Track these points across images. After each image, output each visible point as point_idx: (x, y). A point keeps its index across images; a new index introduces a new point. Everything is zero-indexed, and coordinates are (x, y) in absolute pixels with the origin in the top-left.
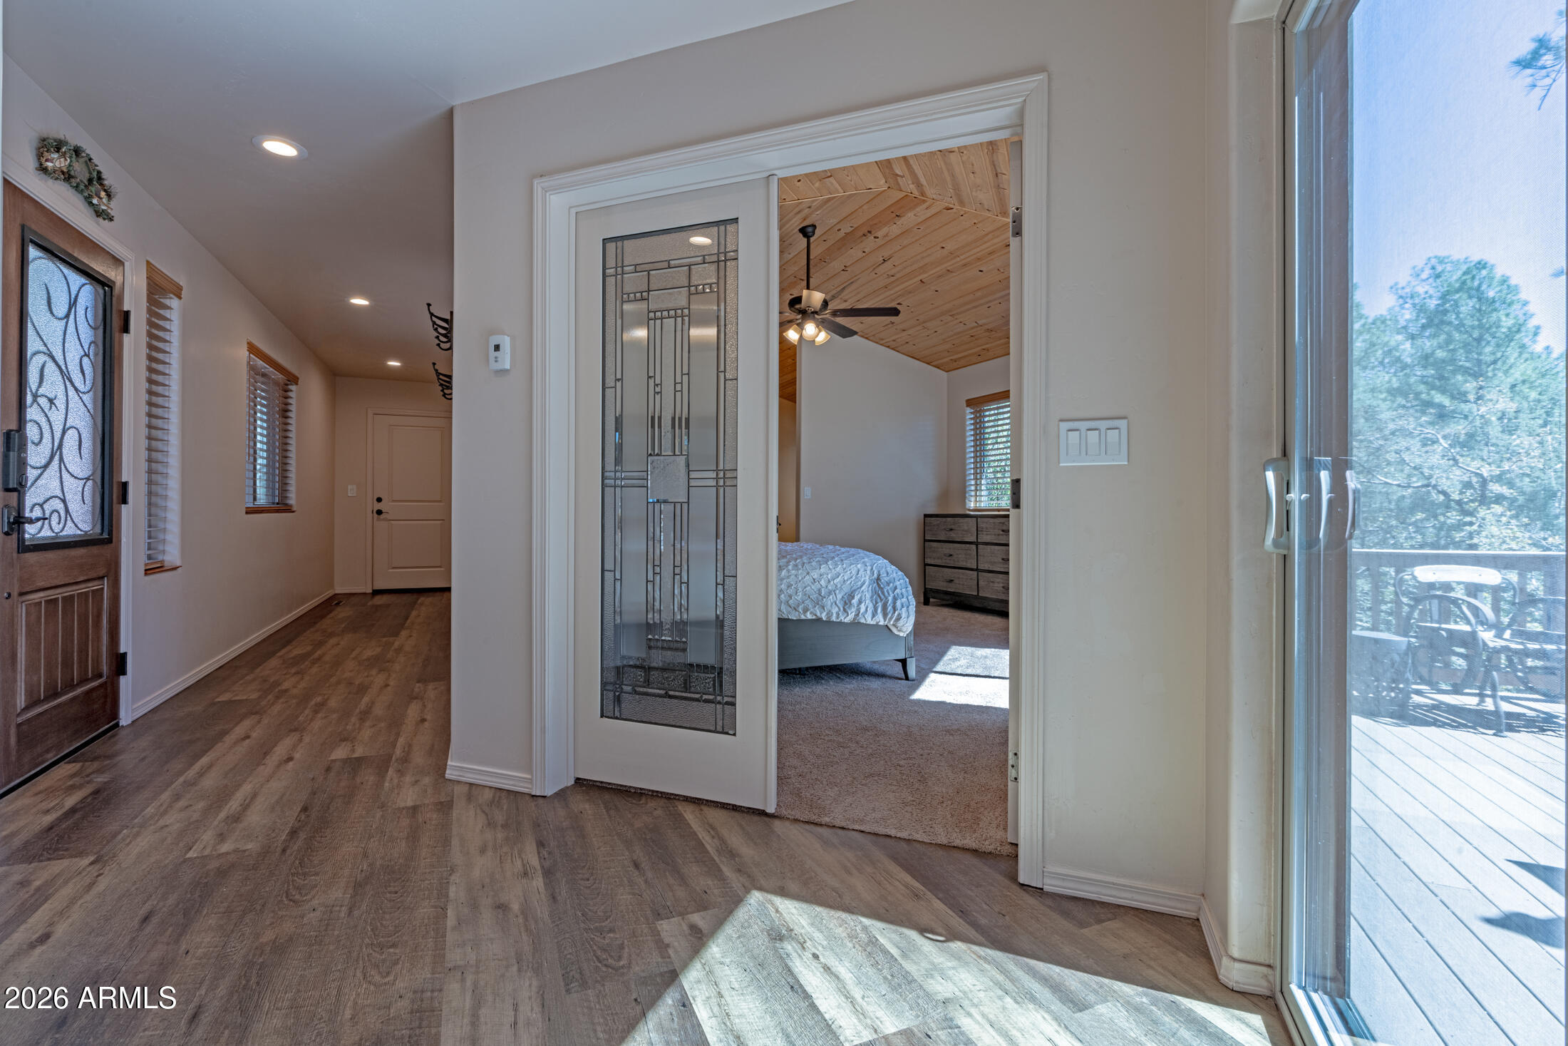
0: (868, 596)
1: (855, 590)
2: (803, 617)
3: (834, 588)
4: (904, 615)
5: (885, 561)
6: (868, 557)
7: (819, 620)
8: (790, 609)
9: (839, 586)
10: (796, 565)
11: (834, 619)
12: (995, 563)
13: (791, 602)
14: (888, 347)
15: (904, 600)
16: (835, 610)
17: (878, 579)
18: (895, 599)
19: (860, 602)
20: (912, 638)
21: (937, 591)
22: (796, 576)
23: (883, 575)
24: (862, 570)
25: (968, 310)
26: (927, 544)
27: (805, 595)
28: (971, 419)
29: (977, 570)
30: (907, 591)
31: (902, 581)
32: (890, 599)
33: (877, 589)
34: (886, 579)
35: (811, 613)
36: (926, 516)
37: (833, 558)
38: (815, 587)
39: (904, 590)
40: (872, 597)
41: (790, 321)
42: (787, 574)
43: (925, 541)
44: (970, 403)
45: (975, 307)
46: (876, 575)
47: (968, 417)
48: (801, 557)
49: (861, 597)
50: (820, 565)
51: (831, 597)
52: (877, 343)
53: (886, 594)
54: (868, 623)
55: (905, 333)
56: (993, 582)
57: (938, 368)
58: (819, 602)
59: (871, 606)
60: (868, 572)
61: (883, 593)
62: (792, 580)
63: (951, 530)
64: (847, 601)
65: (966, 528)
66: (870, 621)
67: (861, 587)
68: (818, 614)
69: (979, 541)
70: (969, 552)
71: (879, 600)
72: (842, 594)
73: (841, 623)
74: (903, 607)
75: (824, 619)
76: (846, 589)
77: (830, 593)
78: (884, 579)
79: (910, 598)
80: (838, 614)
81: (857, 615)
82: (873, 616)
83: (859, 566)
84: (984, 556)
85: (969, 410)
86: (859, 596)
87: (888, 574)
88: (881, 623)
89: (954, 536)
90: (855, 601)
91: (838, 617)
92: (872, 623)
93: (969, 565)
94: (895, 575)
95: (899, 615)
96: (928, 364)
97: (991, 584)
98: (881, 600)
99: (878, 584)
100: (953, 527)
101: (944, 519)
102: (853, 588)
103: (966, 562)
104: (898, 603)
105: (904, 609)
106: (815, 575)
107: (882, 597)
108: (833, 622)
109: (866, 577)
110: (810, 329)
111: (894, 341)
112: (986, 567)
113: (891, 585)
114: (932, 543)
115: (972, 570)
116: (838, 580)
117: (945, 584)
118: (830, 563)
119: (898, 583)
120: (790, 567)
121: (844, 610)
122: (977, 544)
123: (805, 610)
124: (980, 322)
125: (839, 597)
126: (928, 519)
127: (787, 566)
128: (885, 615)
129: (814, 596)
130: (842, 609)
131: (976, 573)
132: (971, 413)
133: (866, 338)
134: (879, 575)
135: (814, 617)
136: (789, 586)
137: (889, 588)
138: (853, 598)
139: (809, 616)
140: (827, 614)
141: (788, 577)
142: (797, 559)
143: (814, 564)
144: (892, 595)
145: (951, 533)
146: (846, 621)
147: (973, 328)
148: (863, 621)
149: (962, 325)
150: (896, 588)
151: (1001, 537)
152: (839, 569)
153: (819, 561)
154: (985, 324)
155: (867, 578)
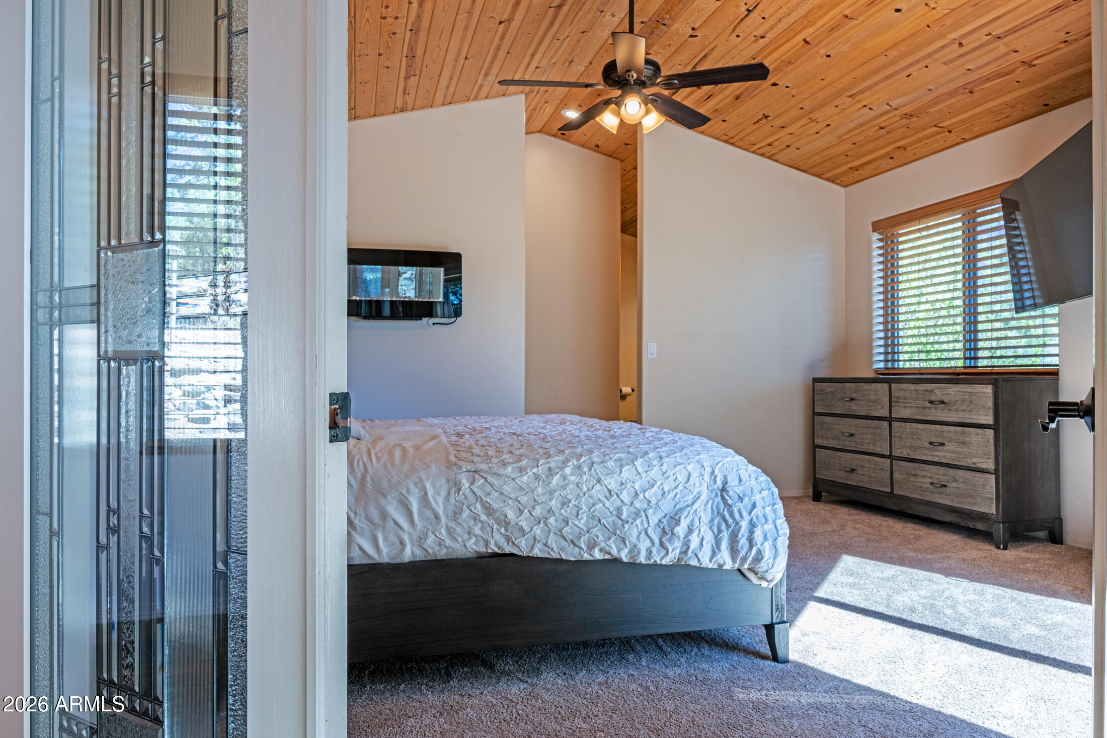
0: (705, 519)
1: (681, 510)
2: (586, 557)
3: (646, 506)
4: (768, 554)
5: (738, 457)
6: (708, 450)
7: (616, 561)
8: (563, 543)
9: (654, 501)
10: (579, 467)
11: (642, 559)
12: (918, 447)
13: (567, 530)
14: (763, 155)
15: (769, 527)
16: (644, 544)
17: (724, 489)
18: (752, 525)
19: (690, 531)
20: (784, 589)
21: (833, 483)
22: (577, 485)
23: (733, 482)
24: (695, 475)
25: (876, 84)
26: (817, 418)
27: (593, 517)
28: (879, 248)
29: (890, 456)
30: (774, 511)
31: (765, 493)
32: (744, 524)
33: (722, 506)
34: (739, 490)
35: (601, 550)
36: (816, 380)
37: (646, 453)
38: (614, 502)
39: (768, 509)
40: (712, 520)
41: (607, 103)
42: (562, 483)
43: (815, 414)
44: (877, 226)
45: (887, 78)
46: (719, 483)
47: (875, 246)
48: (590, 451)
49: (692, 521)
50: (622, 466)
51: (638, 521)
52: (747, 150)
53: (737, 516)
54: (704, 565)
55: (786, 131)
56: (915, 475)
57: (832, 181)
58: (616, 532)
59: (709, 538)
60: (707, 477)
61: (732, 514)
62: (570, 492)
63: (852, 399)
64: (667, 530)
65: (872, 397)
66: (706, 563)
67: (693, 503)
68: (614, 552)
69: (893, 416)
70: (878, 431)
71: (724, 527)
72: (660, 515)
73: (655, 566)
74: (765, 539)
75: (625, 560)
76: (667, 507)
77: (637, 514)
78: (734, 489)
79: (778, 522)
80: (649, 552)
81: (685, 552)
82: (714, 554)
83: (690, 468)
84: (901, 438)
85: (876, 236)
86: (688, 521)
87: (740, 480)
88: (729, 565)
89: (855, 408)
90: (681, 530)
91: (649, 557)
92: (711, 566)
93: (878, 450)
94: (753, 482)
95: (759, 552)
96: (818, 176)
97: (912, 478)
98: (728, 526)
99: (723, 497)
100: (854, 396)
101: (841, 385)
102: (678, 507)
103: (874, 445)
104: (758, 534)
105: (767, 545)
106: (612, 483)
107: (730, 521)
108: (640, 564)
109: (703, 489)
110: (633, 106)
111: (770, 145)
112: (905, 453)
113: (746, 499)
114: (824, 418)
115: (882, 456)
116: (653, 491)
117: (843, 474)
118: (638, 462)
119: (757, 497)
120: (568, 471)
121: (662, 544)
122: (890, 420)
123: (591, 546)
124: (894, 104)
125: (654, 520)
126: (819, 386)
127: (562, 469)
128: (734, 551)
129: (608, 521)
130: (657, 542)
131: (888, 461)
132: (879, 240)
133: (732, 144)
134: (725, 483)
135: (607, 557)
136: (565, 503)
137: (741, 505)
138: (678, 522)
139: (598, 555)
140: (631, 551)
141: (564, 487)
142: (581, 456)
143: (611, 464)
144: (747, 518)
145: (852, 404)
146: (664, 562)
147: (882, 114)
148: (694, 562)
149: (866, 110)
150: (754, 506)
151: (927, 411)
152: (655, 473)
153: (620, 460)
154: (900, 107)
155: (704, 487)
